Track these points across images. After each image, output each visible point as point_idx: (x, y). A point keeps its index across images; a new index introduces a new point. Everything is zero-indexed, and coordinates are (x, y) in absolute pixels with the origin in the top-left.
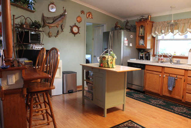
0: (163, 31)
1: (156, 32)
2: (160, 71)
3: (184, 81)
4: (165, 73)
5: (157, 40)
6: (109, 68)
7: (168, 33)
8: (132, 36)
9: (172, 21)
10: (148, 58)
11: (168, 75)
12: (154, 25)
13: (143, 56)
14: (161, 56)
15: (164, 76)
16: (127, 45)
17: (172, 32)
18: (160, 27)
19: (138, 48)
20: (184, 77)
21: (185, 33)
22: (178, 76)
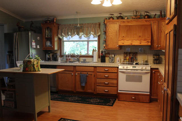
0: (69, 33)
1: (63, 34)
2: (72, 70)
3: (94, 76)
4: (76, 71)
5: (63, 41)
6: (35, 71)
7: (74, 35)
8: (39, 38)
9: (79, 25)
10: (56, 59)
11: (80, 73)
12: (59, 27)
13: (50, 58)
14: (69, 56)
15: (77, 74)
16: (35, 47)
17: (78, 34)
18: (66, 29)
19: (45, 49)
20: (93, 73)
21: (89, 35)
22: (89, 73)
